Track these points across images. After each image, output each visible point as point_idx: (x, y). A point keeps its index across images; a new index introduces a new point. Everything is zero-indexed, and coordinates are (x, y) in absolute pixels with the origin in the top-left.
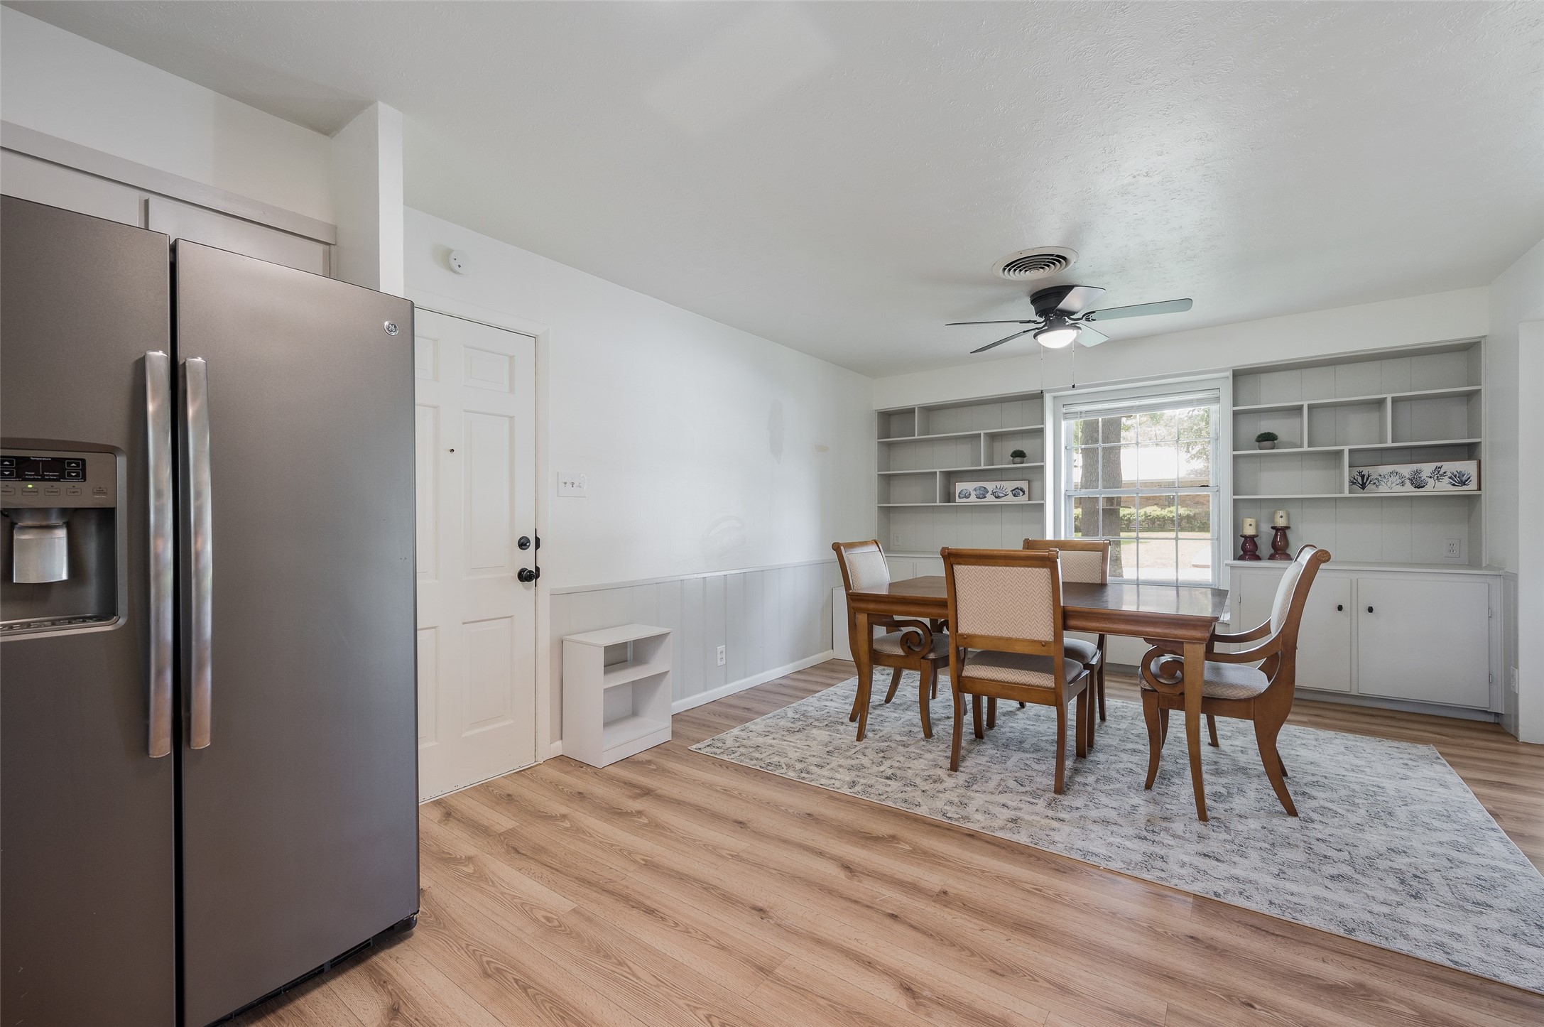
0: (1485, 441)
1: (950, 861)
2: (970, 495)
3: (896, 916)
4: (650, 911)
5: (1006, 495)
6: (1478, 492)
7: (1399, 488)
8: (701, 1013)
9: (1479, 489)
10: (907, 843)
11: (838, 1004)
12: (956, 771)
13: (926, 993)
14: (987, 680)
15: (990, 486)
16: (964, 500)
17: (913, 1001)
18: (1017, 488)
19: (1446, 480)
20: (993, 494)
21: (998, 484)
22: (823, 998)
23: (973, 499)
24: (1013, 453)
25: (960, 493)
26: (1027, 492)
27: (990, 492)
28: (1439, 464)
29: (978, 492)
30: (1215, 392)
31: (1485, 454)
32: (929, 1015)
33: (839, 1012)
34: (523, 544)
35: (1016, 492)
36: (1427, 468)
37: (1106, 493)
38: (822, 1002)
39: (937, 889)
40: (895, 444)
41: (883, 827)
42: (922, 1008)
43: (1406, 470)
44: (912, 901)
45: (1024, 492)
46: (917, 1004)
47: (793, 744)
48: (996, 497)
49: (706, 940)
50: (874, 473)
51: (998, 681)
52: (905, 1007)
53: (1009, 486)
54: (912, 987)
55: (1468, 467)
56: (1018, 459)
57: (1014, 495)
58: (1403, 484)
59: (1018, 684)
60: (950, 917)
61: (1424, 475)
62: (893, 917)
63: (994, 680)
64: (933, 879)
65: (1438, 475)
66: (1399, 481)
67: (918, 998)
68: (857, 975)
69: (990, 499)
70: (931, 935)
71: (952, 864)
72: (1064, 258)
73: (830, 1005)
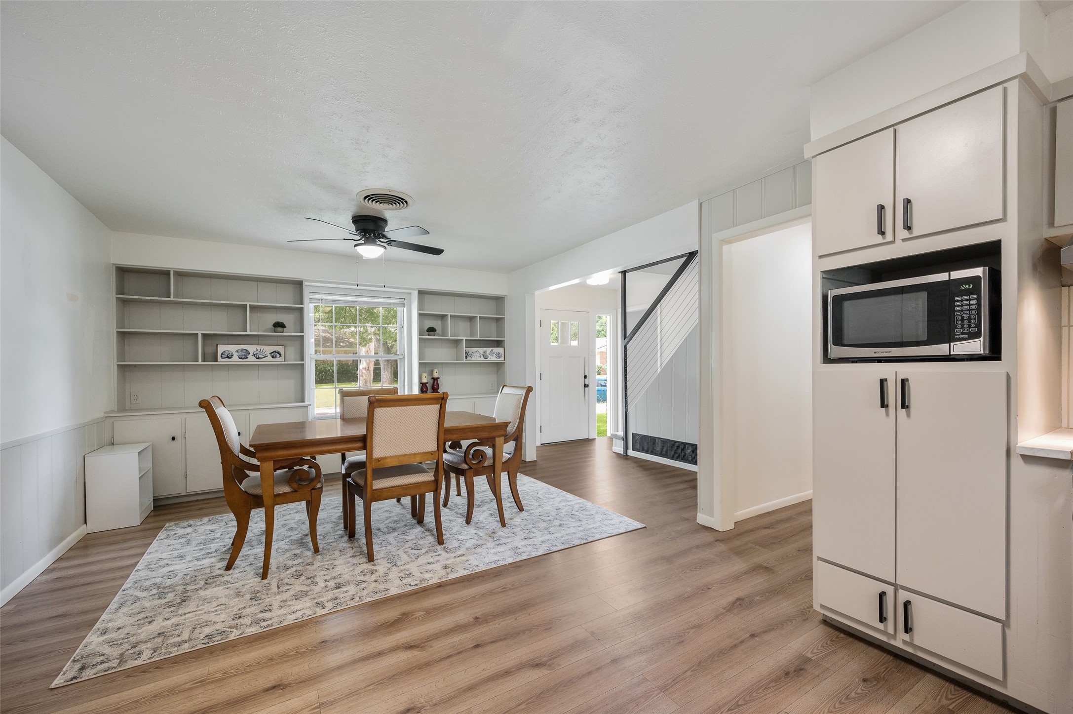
0: (507, 339)
1: (452, 604)
2: (232, 355)
3: (478, 645)
5: (265, 357)
6: (504, 361)
7: (479, 359)
9: (504, 360)
10: (418, 611)
11: (529, 699)
12: (374, 561)
13: (544, 659)
14: (390, 488)
15: (252, 349)
16: (227, 360)
17: (546, 667)
18: (275, 352)
19: (495, 355)
20: (254, 355)
21: (259, 347)
22: (520, 705)
23: (235, 358)
24: (274, 324)
25: (222, 354)
26: (283, 355)
27: (252, 354)
28: (492, 348)
29: (240, 353)
30: (402, 300)
31: (506, 344)
32: (559, 665)
33: (535, 702)
35: (274, 354)
36: (488, 350)
37: (339, 357)
38: (523, 706)
39: (471, 619)
40: (130, 301)
41: (391, 614)
42: (553, 665)
43: (481, 350)
44: (472, 633)
45: (280, 355)
46: (550, 665)
47: (203, 612)
48: (257, 358)
50: (114, 330)
51: (399, 486)
53: (268, 349)
54: (536, 662)
55: (500, 350)
56: (280, 329)
57: (273, 357)
58: (480, 357)
59: (411, 484)
60: (497, 625)
61: (488, 353)
62: (477, 646)
63: (394, 487)
64: (462, 616)
65: (492, 353)
66: (479, 355)
69: (251, 359)
70: (505, 638)
71: (456, 604)
72: (406, 202)
73: (527, 704)
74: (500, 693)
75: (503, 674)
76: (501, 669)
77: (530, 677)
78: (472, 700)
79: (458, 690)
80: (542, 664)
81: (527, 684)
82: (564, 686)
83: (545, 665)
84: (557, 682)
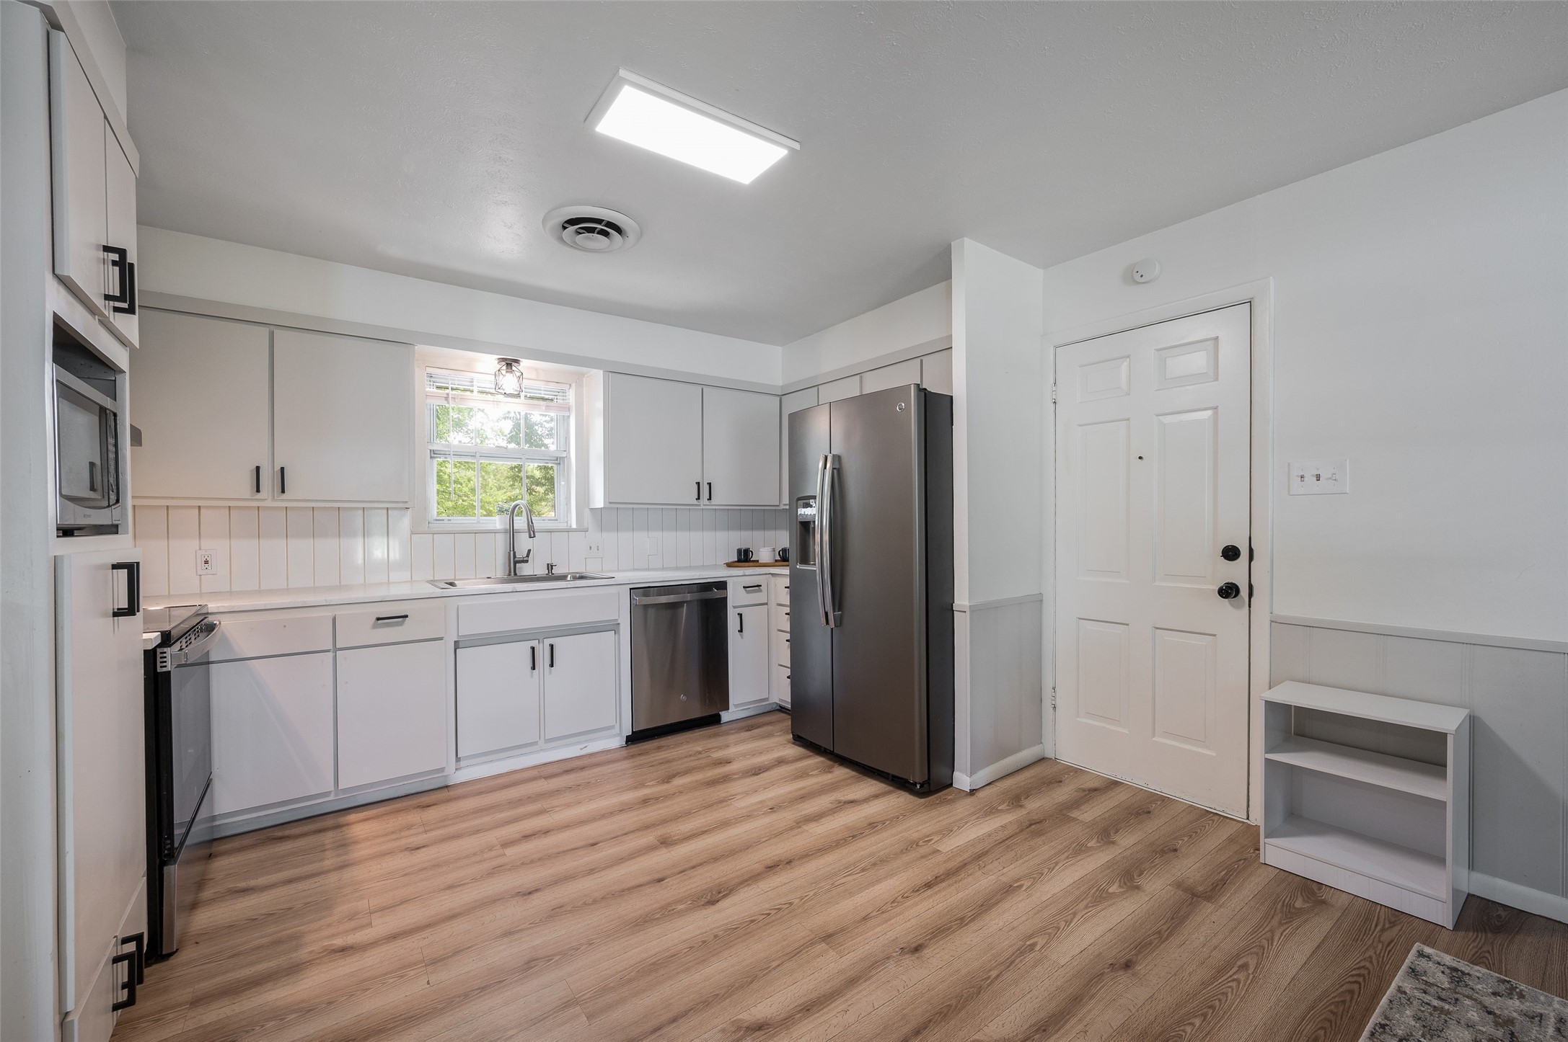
4: (929, 885)
8: (796, 901)
17: (745, 1025)
32: (723, 1031)
33: (759, 971)
34: (1231, 553)
42: (733, 1029)
46: (739, 1029)
49: (879, 910)
52: (740, 1017)
67: (746, 1031)
68: (796, 995)
73: (769, 967)
74: (810, 978)
75: (813, 1006)
76: (818, 1015)
77: (769, 1004)
78: (843, 967)
79: (870, 978)
80: (752, 1030)
81: (772, 994)
82: (717, 995)
83: (748, 1029)
84: (728, 1000)
